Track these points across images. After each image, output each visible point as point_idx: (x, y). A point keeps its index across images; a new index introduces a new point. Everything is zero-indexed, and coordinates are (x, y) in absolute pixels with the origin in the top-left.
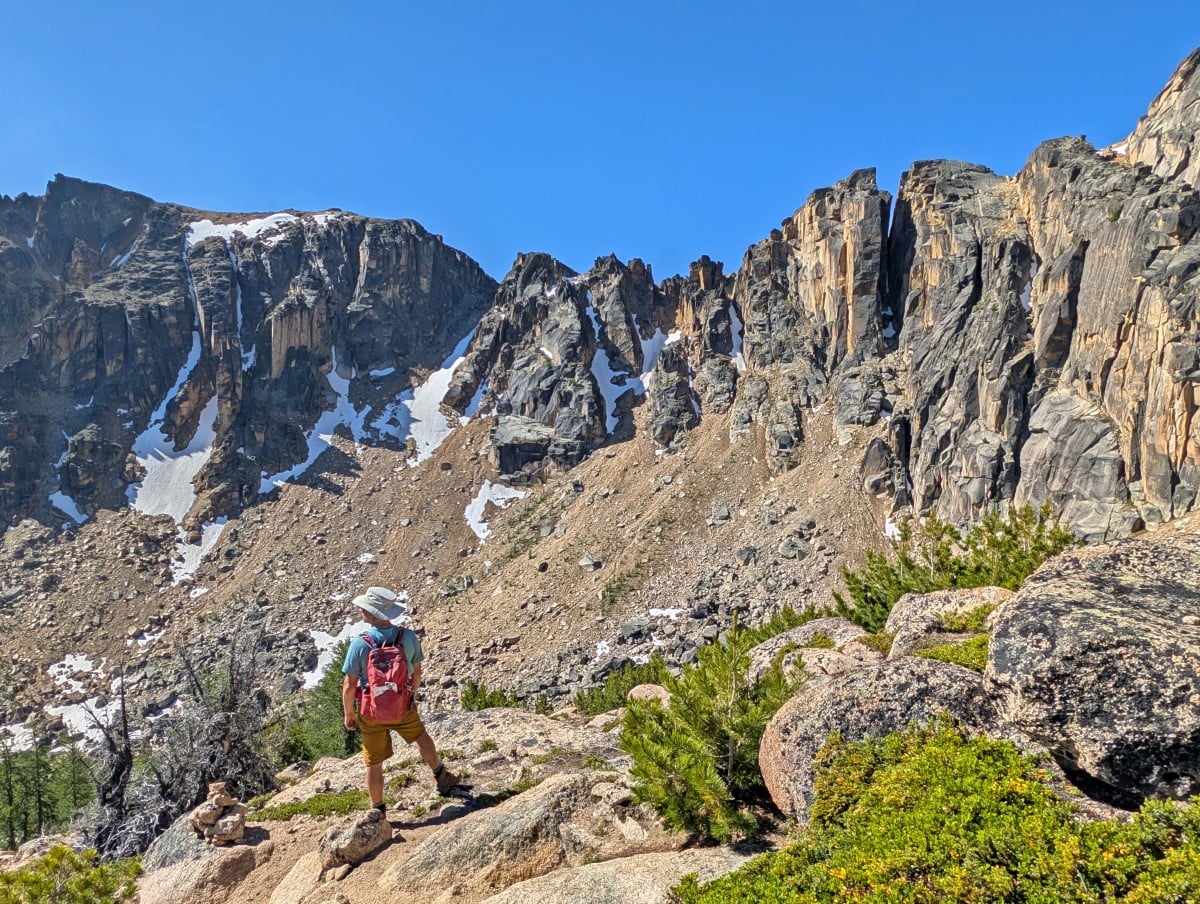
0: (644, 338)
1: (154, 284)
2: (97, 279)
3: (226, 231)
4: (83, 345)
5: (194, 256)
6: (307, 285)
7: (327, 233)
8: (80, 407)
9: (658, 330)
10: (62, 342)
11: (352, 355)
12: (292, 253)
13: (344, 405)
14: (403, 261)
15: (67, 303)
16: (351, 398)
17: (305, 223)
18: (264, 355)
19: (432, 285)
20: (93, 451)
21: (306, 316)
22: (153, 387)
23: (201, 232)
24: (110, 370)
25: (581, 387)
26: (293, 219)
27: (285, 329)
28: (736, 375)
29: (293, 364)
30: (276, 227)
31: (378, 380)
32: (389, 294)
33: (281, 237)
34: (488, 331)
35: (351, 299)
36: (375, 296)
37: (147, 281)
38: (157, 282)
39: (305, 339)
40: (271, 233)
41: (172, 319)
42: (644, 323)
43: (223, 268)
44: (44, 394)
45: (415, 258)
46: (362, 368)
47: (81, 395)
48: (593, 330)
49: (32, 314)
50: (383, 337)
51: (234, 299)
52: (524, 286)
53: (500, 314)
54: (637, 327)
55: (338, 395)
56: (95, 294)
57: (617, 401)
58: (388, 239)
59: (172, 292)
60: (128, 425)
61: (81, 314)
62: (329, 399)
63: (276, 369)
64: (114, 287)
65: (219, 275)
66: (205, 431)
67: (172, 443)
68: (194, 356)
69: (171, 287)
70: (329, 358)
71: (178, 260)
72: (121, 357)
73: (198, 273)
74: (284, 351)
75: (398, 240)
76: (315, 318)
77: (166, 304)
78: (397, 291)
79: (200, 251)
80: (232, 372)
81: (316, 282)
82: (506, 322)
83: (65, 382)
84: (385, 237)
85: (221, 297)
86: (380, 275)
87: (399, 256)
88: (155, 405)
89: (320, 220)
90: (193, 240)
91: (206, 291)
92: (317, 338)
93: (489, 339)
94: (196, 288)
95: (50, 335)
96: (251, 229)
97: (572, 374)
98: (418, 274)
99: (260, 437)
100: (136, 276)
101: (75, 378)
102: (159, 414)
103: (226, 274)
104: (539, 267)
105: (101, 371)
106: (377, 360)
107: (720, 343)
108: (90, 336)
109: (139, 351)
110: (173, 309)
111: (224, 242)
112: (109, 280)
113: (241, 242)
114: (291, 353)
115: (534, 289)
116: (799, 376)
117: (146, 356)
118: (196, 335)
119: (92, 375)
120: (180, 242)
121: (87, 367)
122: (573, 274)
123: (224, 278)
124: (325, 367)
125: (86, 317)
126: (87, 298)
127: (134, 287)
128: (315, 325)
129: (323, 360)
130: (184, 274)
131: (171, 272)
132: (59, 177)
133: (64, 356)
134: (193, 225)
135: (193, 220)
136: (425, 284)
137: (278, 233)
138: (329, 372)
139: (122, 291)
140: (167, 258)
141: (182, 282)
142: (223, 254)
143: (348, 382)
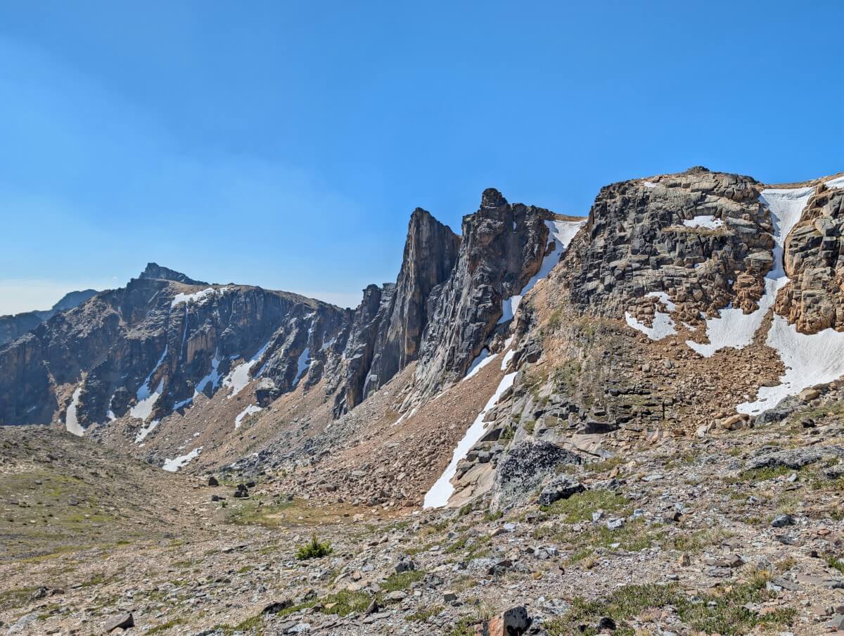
0: (325, 342)
1: (154, 327)
2: (134, 327)
3: (187, 298)
4: (126, 354)
5: (172, 312)
6: (209, 323)
7: (222, 298)
8: (123, 377)
10: (119, 353)
11: (224, 351)
12: (208, 308)
13: (214, 373)
14: (249, 309)
15: (121, 339)
16: (218, 370)
17: (217, 293)
18: (185, 355)
19: (262, 317)
21: (205, 337)
22: (148, 369)
23: (178, 299)
24: (134, 362)
26: (213, 291)
27: (194, 344)
29: (196, 357)
30: (206, 295)
32: (242, 323)
33: (205, 301)
34: (275, 339)
35: (227, 326)
36: (236, 325)
37: (152, 325)
38: (155, 324)
39: (203, 346)
40: (202, 299)
41: (158, 341)
42: (327, 336)
43: (181, 317)
44: (111, 373)
45: (255, 306)
46: (226, 356)
47: (123, 373)
48: (307, 339)
50: (236, 342)
51: (183, 329)
53: (280, 331)
54: (324, 337)
55: (213, 368)
56: (132, 334)
57: (303, 371)
58: (243, 300)
59: (160, 329)
60: (136, 384)
61: (124, 343)
62: (209, 370)
63: (189, 360)
64: (139, 329)
66: (161, 385)
67: (150, 390)
68: (165, 354)
69: (160, 327)
70: (215, 352)
71: (166, 314)
73: (172, 319)
74: (193, 353)
75: (247, 300)
76: (209, 337)
77: (155, 335)
78: (245, 321)
79: (175, 309)
80: (170, 363)
81: (213, 321)
85: (175, 331)
87: (246, 307)
88: (148, 375)
89: (222, 290)
90: (174, 304)
92: (209, 345)
93: (273, 342)
94: (170, 326)
95: (114, 351)
96: (196, 297)
98: (256, 312)
99: (177, 388)
100: (149, 323)
102: (148, 379)
103: (181, 320)
105: (131, 363)
106: (233, 352)
108: (128, 351)
109: (144, 355)
110: (157, 337)
111: (185, 304)
112: (139, 326)
113: (192, 304)
114: (196, 353)
117: (146, 356)
118: (167, 346)
119: (128, 364)
120: (170, 304)
123: (179, 322)
124: (212, 356)
125: (128, 344)
126: (129, 336)
127: (147, 329)
128: (209, 340)
129: (211, 353)
130: (167, 321)
131: (162, 320)
133: (119, 358)
134: (177, 296)
135: (177, 294)
136: (258, 317)
137: (205, 298)
138: (213, 358)
139: (142, 331)
140: (163, 314)
141: (166, 324)
142: (183, 310)
143: (219, 362)
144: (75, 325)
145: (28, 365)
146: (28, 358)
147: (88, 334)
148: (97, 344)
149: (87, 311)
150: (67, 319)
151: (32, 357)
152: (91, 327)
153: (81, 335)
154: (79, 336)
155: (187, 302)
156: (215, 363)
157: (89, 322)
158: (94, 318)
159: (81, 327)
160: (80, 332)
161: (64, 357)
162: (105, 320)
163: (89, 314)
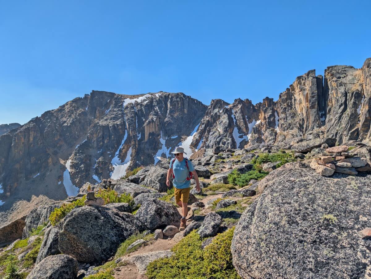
0: (249, 123)
1: (116, 118)
2: (102, 118)
3: (133, 101)
4: (99, 136)
5: (125, 109)
6: (154, 115)
7: (159, 99)
8: (99, 152)
9: (254, 120)
10: (95, 136)
11: (166, 133)
12: (150, 106)
13: (164, 147)
14: (179, 105)
15: (96, 125)
16: (166, 145)
17: (153, 97)
18: (143, 135)
19: (188, 111)
20: (102, 164)
21: (154, 124)
22: (116, 146)
23: (127, 102)
24: (106, 142)
25: (228, 140)
26: (150, 96)
27: (148, 128)
28: (276, 134)
29: (150, 137)
30: (146, 98)
31: (173, 139)
32: (176, 115)
33: (147, 102)
34: (203, 124)
35: (166, 117)
36: (172, 116)
37: (114, 117)
38: (116, 117)
39: (154, 130)
40: (145, 100)
41: (120, 127)
42: (249, 118)
43: (133, 112)
44: (91, 149)
45: (183, 104)
46: (169, 136)
47: (99, 149)
48: (233, 121)
49: (87, 128)
50: (174, 127)
51: (135, 120)
52: (214, 109)
53: (207, 118)
54: (247, 120)
55: (162, 145)
56: (102, 123)
57: (240, 143)
59: (120, 120)
60: (110, 156)
61: (99, 128)
62: (160, 146)
63: (146, 139)
64: (106, 120)
65: (131, 114)
66: (129, 157)
67: (121, 161)
68: (126, 136)
69: (120, 118)
70: (160, 134)
71: (122, 111)
72: (108, 138)
73: (126, 114)
74: (148, 134)
75: (178, 99)
76: (156, 124)
77: (118, 123)
78: (178, 114)
79: (127, 107)
80: (135, 141)
81: (156, 114)
82: (208, 121)
83: (95, 146)
84: (174, 99)
85: (132, 120)
86: (173, 110)
87: (178, 104)
88: (116, 151)
89: (157, 95)
90: (125, 104)
91: (128, 119)
92: (157, 129)
93: (203, 126)
94: (126, 118)
95: (92, 134)
96: (139, 100)
97: (226, 136)
98: (184, 108)
99: (142, 158)
100: (111, 116)
101: (98, 145)
102: (117, 153)
103: (133, 114)
104: (218, 103)
105: (104, 142)
106: (173, 134)
107: (271, 124)
108: (101, 134)
109: (113, 136)
110: (121, 125)
111: (133, 104)
112: (105, 118)
113: (137, 104)
114: (150, 134)
115: (216, 110)
116: (295, 134)
117: (114, 137)
118: (126, 130)
119: (101, 143)
120: (122, 105)
121: (100, 142)
122: (228, 104)
123: (133, 115)
124: (159, 137)
125: (100, 129)
126: (100, 124)
127: (111, 119)
128: (156, 126)
129: (159, 135)
130: (123, 114)
131: (120, 114)
132: (93, 91)
133: (95, 139)
134: (125, 100)
135: (125, 99)
136: (186, 111)
137: (146, 100)
138: (160, 138)
139: (108, 121)
140: (119, 110)
141: (123, 117)
142: (133, 108)
143: (165, 141)
144: (61, 118)
145: (32, 143)
146: (31, 139)
147: (70, 123)
148: (76, 130)
149: (67, 110)
150: (55, 114)
151: (34, 138)
152: (72, 119)
153: (66, 124)
154: (64, 125)
155: (133, 103)
156: (163, 141)
157: (70, 116)
158: (73, 113)
159: (64, 119)
160: (65, 122)
161: (56, 139)
162: (80, 115)
163: (68, 112)
